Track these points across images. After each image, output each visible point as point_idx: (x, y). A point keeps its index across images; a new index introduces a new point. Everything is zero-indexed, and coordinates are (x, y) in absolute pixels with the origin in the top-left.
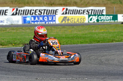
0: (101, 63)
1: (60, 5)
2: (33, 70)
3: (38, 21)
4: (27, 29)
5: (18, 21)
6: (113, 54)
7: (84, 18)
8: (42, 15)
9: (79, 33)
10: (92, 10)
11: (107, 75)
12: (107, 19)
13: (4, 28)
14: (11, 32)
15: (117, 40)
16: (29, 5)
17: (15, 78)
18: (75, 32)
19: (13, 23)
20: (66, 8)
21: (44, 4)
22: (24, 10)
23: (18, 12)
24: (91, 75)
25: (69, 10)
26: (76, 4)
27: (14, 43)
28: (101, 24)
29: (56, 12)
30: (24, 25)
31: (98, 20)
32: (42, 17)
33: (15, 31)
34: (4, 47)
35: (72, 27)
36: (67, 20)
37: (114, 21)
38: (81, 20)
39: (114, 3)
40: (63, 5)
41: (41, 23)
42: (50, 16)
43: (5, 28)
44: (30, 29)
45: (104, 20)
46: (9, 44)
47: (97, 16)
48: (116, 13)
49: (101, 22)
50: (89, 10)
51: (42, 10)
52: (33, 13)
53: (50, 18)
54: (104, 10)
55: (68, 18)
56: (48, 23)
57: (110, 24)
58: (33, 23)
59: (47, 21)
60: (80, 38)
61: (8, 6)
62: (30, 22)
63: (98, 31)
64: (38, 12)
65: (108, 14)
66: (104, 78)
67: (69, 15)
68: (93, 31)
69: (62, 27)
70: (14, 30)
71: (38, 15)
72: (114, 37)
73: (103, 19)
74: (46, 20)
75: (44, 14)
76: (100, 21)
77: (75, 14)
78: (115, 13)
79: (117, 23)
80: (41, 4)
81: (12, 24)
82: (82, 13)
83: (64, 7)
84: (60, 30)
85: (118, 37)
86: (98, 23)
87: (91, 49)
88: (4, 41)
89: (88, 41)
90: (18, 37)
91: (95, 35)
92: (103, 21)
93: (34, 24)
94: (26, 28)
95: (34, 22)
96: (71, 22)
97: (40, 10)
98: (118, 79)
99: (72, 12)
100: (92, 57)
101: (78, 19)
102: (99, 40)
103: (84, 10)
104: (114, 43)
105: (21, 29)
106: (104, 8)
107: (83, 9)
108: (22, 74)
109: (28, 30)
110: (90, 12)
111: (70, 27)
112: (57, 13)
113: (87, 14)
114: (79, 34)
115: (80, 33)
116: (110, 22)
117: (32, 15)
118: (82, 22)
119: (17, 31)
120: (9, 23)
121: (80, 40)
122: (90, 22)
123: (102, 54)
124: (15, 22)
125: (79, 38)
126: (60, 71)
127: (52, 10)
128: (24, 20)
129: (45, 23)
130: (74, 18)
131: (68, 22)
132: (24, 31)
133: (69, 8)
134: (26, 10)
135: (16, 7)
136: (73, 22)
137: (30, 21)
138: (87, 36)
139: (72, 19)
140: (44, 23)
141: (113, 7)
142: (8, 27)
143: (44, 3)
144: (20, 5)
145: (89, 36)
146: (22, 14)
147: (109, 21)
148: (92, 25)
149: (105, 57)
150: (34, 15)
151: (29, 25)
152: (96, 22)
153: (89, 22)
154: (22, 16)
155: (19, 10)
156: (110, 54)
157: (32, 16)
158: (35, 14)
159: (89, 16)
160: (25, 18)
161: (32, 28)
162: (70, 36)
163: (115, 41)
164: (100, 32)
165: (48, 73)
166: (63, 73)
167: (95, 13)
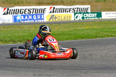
1: (48, 4)
2: (21, 66)
4: (17, 27)
5: (9, 20)
6: (96, 49)
7: (70, 16)
8: (31, 13)
9: (65, 30)
10: (78, 8)
11: (90, 69)
12: (92, 17)
14: (2, 30)
15: (100, 36)
16: (19, 5)
17: (3, 73)
18: (62, 29)
19: (5, 22)
20: (53, 6)
21: (33, 4)
22: (14, 10)
23: (9, 11)
24: (74, 69)
25: (56, 9)
26: (62, 3)
27: (5, 41)
28: (86, 22)
29: (44, 11)
30: (14, 23)
31: (83, 18)
32: (31, 16)
33: (6, 29)
35: (59, 24)
36: (55, 18)
37: (98, 18)
38: (67, 18)
39: (98, 1)
40: (51, 4)
41: (30, 21)
42: (39, 14)
44: (20, 27)
45: (89, 18)
47: (82, 14)
48: (100, 11)
49: (86, 20)
50: (75, 8)
51: (31, 9)
52: (23, 12)
53: (39, 17)
54: (89, 8)
55: (56, 16)
56: (37, 21)
57: (94, 21)
58: (23, 21)
59: (36, 20)
60: (66, 34)
63: (83, 28)
64: (28, 12)
65: (93, 12)
66: (86, 72)
68: (79, 28)
69: (50, 24)
70: (5, 28)
71: (27, 14)
72: (98, 33)
73: (88, 17)
74: (35, 18)
75: (33, 13)
76: (85, 19)
77: (61, 12)
78: (99, 11)
79: (101, 20)
80: (30, 3)
81: (4, 23)
82: (68, 12)
83: (51, 6)
85: (101, 33)
86: (83, 20)
87: (76, 45)
89: (73, 37)
90: (9, 35)
91: (80, 32)
92: (87, 18)
93: (24, 22)
94: (16, 26)
95: (24, 20)
96: (58, 20)
97: (29, 9)
98: (99, 73)
99: (59, 11)
101: (65, 17)
102: (83, 36)
103: (70, 9)
104: (98, 38)
105: (11, 28)
106: (89, 6)
109: (18, 29)
110: (76, 10)
111: (57, 24)
112: (45, 12)
113: (73, 12)
114: (65, 31)
115: (67, 30)
116: (94, 19)
117: (22, 14)
118: (68, 20)
119: (8, 29)
121: (65, 37)
122: (76, 19)
123: (85, 50)
124: (6, 21)
125: (64, 35)
126: (46, 66)
127: (40, 9)
128: (15, 19)
129: (34, 21)
130: (61, 16)
131: (55, 20)
132: (14, 29)
133: (56, 7)
134: (17, 9)
135: (7, 7)
136: (60, 20)
137: (20, 20)
138: (72, 33)
139: (59, 17)
140: (33, 21)
141: (98, 5)
143: (32, 2)
144: (11, 5)
145: (74, 32)
146: (13, 13)
147: (94, 18)
148: (78, 22)
149: (89, 52)
150: (23, 14)
152: (81, 19)
153: (75, 19)
154: (13, 15)
155: (10, 10)
156: (94, 50)
157: (22, 15)
158: (25, 13)
159: (75, 14)
160: (16, 17)
161: (22, 26)
162: (57, 33)
163: (98, 37)
164: (85, 29)
165: (34, 68)
166: (49, 68)
167: (80, 11)
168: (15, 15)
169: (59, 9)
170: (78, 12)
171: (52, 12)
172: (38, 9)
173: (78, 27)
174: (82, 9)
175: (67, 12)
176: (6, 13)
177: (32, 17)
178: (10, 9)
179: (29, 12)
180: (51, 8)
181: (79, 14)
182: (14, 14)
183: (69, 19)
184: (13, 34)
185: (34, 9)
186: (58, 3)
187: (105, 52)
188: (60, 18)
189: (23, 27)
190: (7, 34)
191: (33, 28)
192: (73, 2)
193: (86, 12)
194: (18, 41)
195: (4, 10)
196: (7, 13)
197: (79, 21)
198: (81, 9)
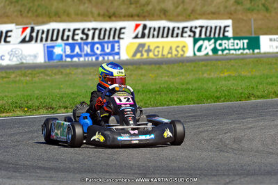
0: (223, 148)
1: (130, 17)
2: (70, 167)
3: (81, 56)
4: (55, 74)
5: (35, 56)
6: (250, 126)
7: (184, 47)
8: (90, 40)
9: (173, 80)
10: (202, 27)
11: (238, 175)
12: (236, 47)
13: (4, 72)
14: (19, 80)
15: (259, 94)
16: (59, 19)
18: (164, 78)
19: (24, 61)
20: (142, 23)
21: (93, 17)
22: (48, 31)
23: (34, 35)
24: (200, 175)
25: (150, 28)
26: (165, 14)
27: (27, 107)
28: (223, 60)
29: (120, 33)
30: (48, 63)
31: (215, 50)
32: (89, 46)
33: (28, 78)
34: (4, 115)
35: (158, 66)
36: (146, 51)
37: (251, 51)
38: (177, 51)
39: (250, 10)
40: (136, 18)
41: (87, 59)
42: (107, 43)
43: (6, 73)
44: (62, 72)
45: (229, 50)
46: (15, 110)
47: (213, 41)
48: (255, 34)
49: (223, 54)
50: (196, 28)
51: (89, 30)
52: (68, 36)
53: (108, 48)
54: (228, 26)
55: (149, 47)
56: (104, 58)
57: (243, 59)
58: (69, 59)
59: (101, 55)
60: (175, 91)
61: (12, 23)
62: (62, 58)
63: (216, 75)
64: (81, 35)
65: (238, 36)
66: (230, 182)
67: (151, 40)
68: (205, 75)
69: (135, 66)
70: (27, 76)
71: (80, 41)
72: (253, 88)
73: (227, 47)
74: (98, 52)
75: (93, 38)
76: (220, 53)
77: (162, 37)
78: (253, 33)
79: (261, 55)
80: (86, 15)
81: (22, 63)
82: (180, 35)
83: (138, 22)
84: (131, 75)
85: (260, 87)
86: (216, 57)
87: (201, 115)
88: (4, 102)
89: (194, 98)
90: (36, 92)
91: (210, 85)
92: (226, 52)
93: (72, 61)
94: (54, 72)
95: (71, 57)
96: (155, 55)
97: (84, 30)
98: (261, 183)
99: (156, 33)
100: (204, 134)
101: (171, 48)
102: (217, 94)
103: (183, 28)
104: (253, 100)
105: (41, 74)
106: (229, 22)
107: (181, 25)
108: (46, 177)
109: (57, 77)
111: (153, 66)
112: (122, 36)
113: (190, 36)
114: (173, 83)
115: (176, 80)
116: (242, 53)
117: (66, 42)
118: (179, 55)
119: (33, 78)
120: (15, 62)
121: (175, 97)
122: (198, 54)
123: (224, 127)
124: (28, 58)
125: (172, 92)
126: (131, 168)
127: (111, 29)
129: (97, 59)
130: (162, 47)
131: (148, 55)
132: (49, 78)
133: (150, 24)
134: (53, 30)
135: (30, 24)
136: (160, 56)
137: (62, 55)
138: (191, 87)
139: (157, 49)
140: (94, 58)
141: (250, 19)
142: (12, 71)
143: (92, 13)
144: (40, 19)
145: (195, 86)
146: (44, 39)
147: (241, 51)
148: (202, 60)
149: (232, 134)
151: (59, 63)
152: (211, 53)
153: (195, 54)
154: (44, 45)
155: (38, 31)
156: (244, 127)
157: (66, 44)
158: (73, 39)
160: (51, 49)
161: (68, 70)
162: (153, 87)
163: (254, 96)
164: (221, 77)
165: (103, 172)
166: (139, 172)
167: (208, 34)
168: (49, 43)
169: (157, 29)
170: (203, 36)
171: (140, 36)
172: (106, 30)
173: (203, 74)
174: (211, 28)
175: (177, 36)
176: (27, 39)
177: (92, 50)
178: (37, 28)
179: (84, 37)
180: (137, 26)
181: (206, 42)
182: (46, 40)
183: (181, 53)
184: (47, 91)
185: (95, 29)
186: (153, 16)
187: (272, 133)
188: (158, 52)
189: (71, 73)
190: (33, 91)
191: (94, 75)
192: (189, 12)
193: (221, 36)
194: (60, 107)
195: (23, 32)
196: (31, 39)
197: (206, 59)
198: (209, 29)
